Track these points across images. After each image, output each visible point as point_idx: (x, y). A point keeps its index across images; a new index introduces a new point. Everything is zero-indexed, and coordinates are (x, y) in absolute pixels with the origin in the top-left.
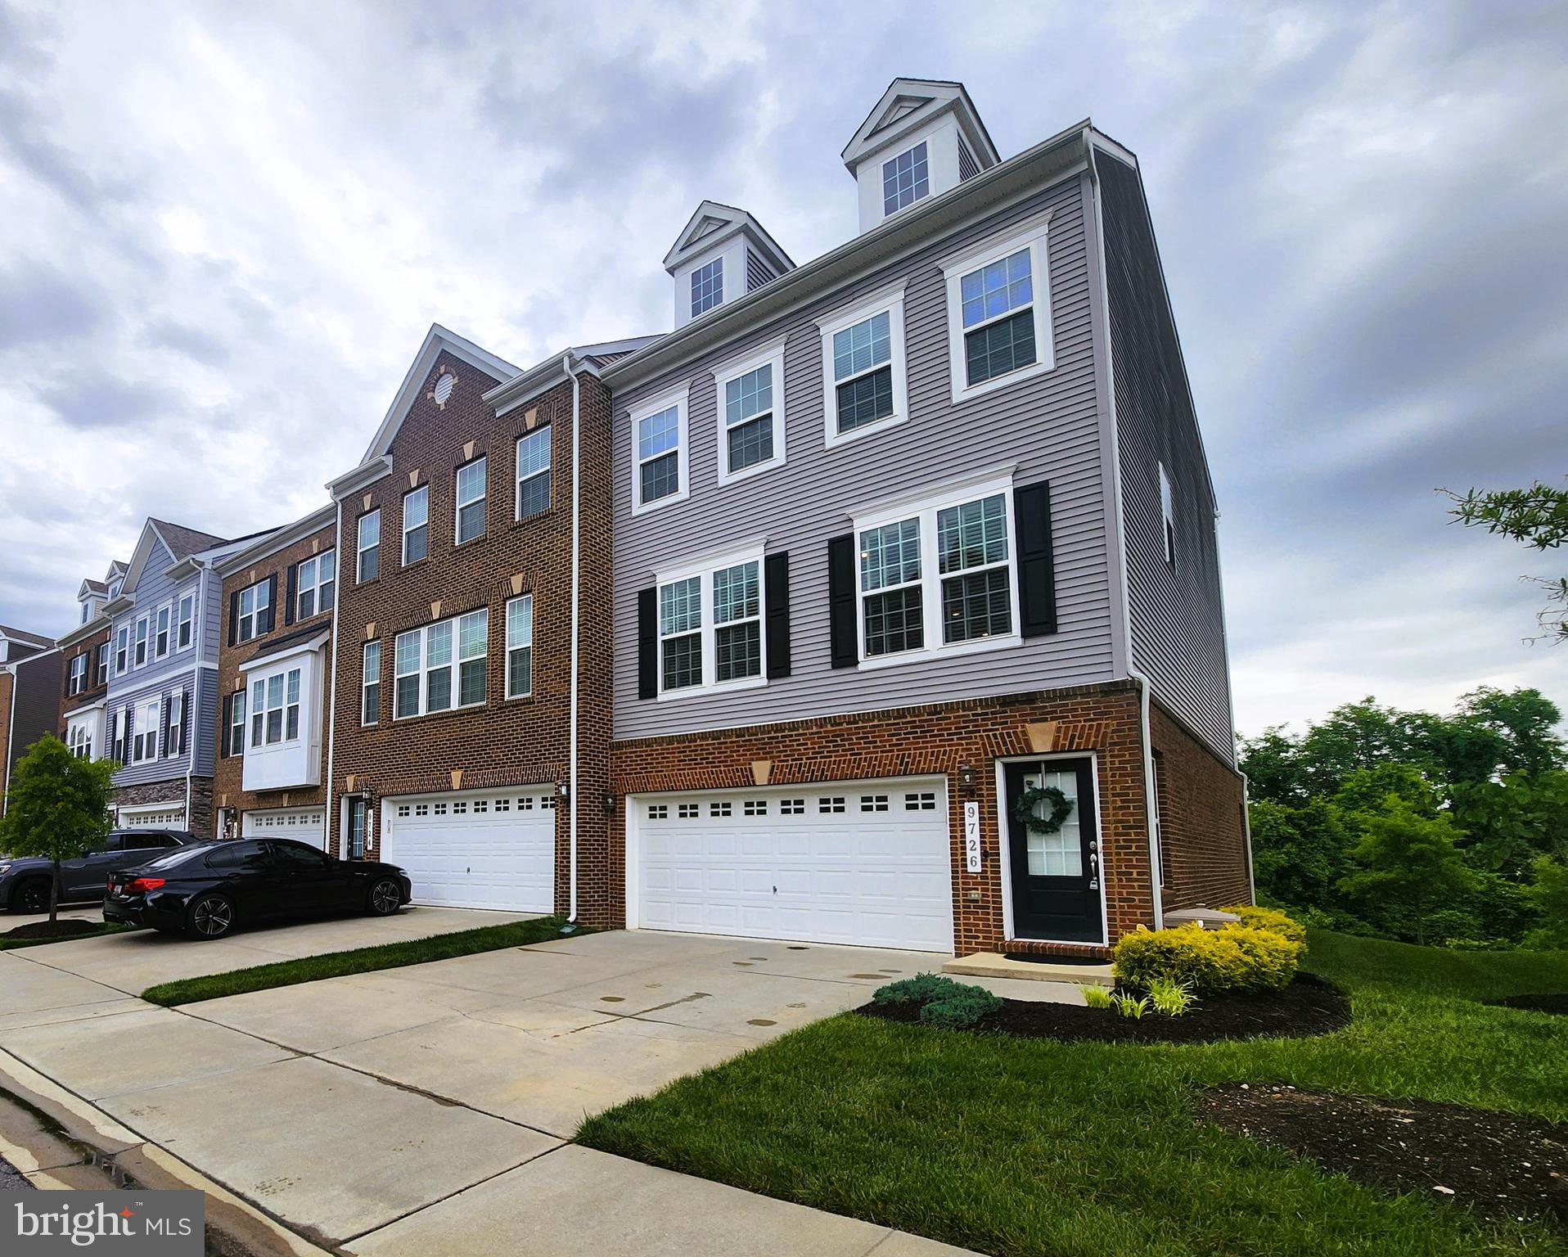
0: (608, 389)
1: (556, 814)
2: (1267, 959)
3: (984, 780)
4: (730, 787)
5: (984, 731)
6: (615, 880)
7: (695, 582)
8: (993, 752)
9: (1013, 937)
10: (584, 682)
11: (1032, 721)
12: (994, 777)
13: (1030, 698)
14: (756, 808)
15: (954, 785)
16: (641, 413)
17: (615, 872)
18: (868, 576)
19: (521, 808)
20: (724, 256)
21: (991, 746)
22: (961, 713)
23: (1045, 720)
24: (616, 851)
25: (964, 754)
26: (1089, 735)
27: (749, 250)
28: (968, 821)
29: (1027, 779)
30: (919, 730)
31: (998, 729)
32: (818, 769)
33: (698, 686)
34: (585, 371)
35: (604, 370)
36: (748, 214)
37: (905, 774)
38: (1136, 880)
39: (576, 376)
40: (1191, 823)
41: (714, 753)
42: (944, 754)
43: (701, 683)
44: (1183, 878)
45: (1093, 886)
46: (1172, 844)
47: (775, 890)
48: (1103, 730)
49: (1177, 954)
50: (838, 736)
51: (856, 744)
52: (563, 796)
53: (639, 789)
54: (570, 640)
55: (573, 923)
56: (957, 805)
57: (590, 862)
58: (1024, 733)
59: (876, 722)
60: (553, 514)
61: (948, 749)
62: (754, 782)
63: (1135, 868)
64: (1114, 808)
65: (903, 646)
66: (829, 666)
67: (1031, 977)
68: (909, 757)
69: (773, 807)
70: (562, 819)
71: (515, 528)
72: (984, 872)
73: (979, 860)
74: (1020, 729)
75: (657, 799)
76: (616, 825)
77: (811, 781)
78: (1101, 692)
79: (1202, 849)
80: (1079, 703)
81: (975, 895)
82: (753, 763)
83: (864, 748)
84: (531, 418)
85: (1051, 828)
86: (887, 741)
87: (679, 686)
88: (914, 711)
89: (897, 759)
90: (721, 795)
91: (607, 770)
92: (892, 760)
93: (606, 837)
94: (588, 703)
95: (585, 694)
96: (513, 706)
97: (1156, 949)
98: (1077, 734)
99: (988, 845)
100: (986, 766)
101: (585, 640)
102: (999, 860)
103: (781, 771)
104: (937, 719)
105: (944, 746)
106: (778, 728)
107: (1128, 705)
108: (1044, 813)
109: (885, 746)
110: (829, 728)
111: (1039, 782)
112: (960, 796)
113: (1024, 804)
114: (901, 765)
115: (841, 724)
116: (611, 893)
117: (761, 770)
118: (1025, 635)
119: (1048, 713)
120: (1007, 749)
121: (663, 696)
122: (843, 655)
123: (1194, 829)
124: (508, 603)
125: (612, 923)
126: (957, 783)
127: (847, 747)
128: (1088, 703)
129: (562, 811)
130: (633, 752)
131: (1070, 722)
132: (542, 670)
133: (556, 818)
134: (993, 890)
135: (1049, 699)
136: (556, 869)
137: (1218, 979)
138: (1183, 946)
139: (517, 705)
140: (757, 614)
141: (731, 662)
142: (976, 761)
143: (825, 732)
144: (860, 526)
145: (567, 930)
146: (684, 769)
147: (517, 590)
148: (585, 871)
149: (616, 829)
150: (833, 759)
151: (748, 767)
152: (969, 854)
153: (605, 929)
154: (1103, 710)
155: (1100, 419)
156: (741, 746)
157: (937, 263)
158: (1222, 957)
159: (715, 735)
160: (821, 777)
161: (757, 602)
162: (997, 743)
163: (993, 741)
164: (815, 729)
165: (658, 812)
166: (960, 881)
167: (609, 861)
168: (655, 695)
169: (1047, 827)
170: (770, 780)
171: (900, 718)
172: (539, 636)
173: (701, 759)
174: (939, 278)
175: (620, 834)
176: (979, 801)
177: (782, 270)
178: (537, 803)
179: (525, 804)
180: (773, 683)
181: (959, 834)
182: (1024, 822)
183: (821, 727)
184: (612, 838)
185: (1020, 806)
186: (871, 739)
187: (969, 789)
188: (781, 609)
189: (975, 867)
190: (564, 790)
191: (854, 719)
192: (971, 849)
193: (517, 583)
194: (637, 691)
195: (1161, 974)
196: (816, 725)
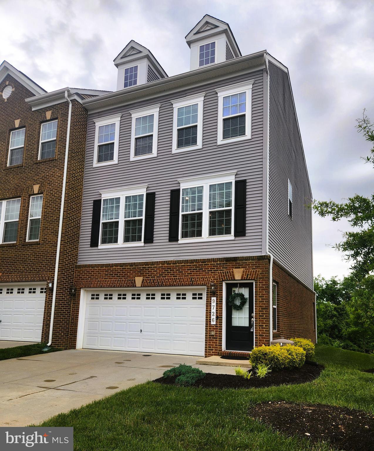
0: (86, 110)
1: (46, 296)
2: (295, 357)
3: (219, 289)
4: (125, 287)
5: (220, 270)
6: (73, 327)
7: (118, 200)
8: (222, 278)
9: (225, 349)
10: (64, 237)
11: (236, 268)
12: (222, 288)
13: (235, 259)
14: (136, 297)
15: (208, 290)
16: (100, 123)
17: (73, 323)
18: (184, 206)
19: (30, 292)
20: (139, 66)
21: (222, 276)
22: (212, 263)
23: (239, 268)
24: (74, 313)
25: (213, 279)
26: (253, 274)
27: (149, 66)
28: (212, 304)
29: (233, 289)
30: (198, 269)
31: (224, 270)
32: (161, 281)
33: (116, 244)
34: (75, 99)
35: (84, 101)
36: (149, 51)
37: (192, 285)
38: (265, 328)
39: (71, 100)
40: (290, 308)
41: (120, 272)
42: (206, 278)
43: (117, 242)
44: (285, 328)
45: (252, 330)
46: (281, 316)
47: (141, 331)
48: (257, 273)
49: (268, 355)
50: (169, 269)
51: (175, 272)
52: (50, 288)
53: (87, 286)
54: (59, 217)
55: (49, 346)
56: (209, 298)
57: (60, 318)
58: (233, 272)
59: (183, 264)
60: (56, 160)
61: (207, 276)
62: (135, 285)
63: (264, 324)
64: (259, 302)
65: (195, 235)
66: (168, 241)
67: (225, 365)
68: (194, 279)
69: (143, 296)
70: (48, 298)
71: (37, 163)
72: (216, 324)
73: (215, 320)
74: (231, 271)
75: (95, 291)
76: (75, 302)
77: (158, 286)
78: (257, 259)
79: (295, 318)
80: (250, 262)
81: (213, 333)
82: (136, 278)
83: (178, 274)
84: (48, 115)
85: (239, 308)
86: (187, 272)
87: (108, 243)
88: (197, 261)
89: (190, 279)
90: (122, 290)
91: (73, 277)
92: (188, 279)
93: (70, 307)
94: (66, 247)
95: (65, 242)
96: (30, 245)
97: (261, 353)
98: (249, 274)
99: (218, 314)
100: (220, 284)
101: (66, 218)
102: (222, 320)
103: (146, 282)
104: (205, 265)
105: (206, 275)
106: (147, 264)
107: (265, 264)
108: (238, 302)
109: (186, 274)
110: (166, 265)
111: (237, 290)
112: (210, 295)
113: (232, 299)
114: (191, 282)
115: (170, 264)
116: (70, 332)
117: (139, 280)
118: (236, 236)
119: (240, 265)
120: (227, 278)
121: (101, 246)
122: (173, 237)
123: (291, 310)
124: (31, 197)
125: (69, 346)
126: (209, 289)
127: (172, 273)
128: (253, 262)
129: (49, 295)
130: (86, 270)
131: (247, 269)
132: (45, 230)
133: (46, 298)
134: (219, 331)
135: (241, 260)
136: (44, 321)
137: (280, 364)
138: (270, 352)
139: (31, 245)
140: (142, 216)
141: (130, 235)
142: (216, 281)
143: (164, 267)
144: (183, 186)
145: (46, 350)
146: (107, 279)
147: (36, 191)
148: (58, 322)
149: (75, 304)
150: (166, 278)
151: (133, 279)
152: (212, 317)
153: (66, 349)
154: (258, 265)
155: (264, 160)
156: (132, 270)
157: (216, 89)
158: (281, 356)
159: (121, 265)
160: (162, 285)
161: (142, 211)
162: (224, 275)
163: (222, 274)
164: (160, 265)
165: (95, 297)
166: (208, 328)
167: (71, 318)
168: (97, 246)
169: (238, 308)
170: (142, 285)
171: (192, 263)
172: (45, 214)
173: (114, 275)
174: (215, 95)
175: (77, 306)
176: (216, 297)
177: (162, 77)
178: (38, 290)
179: (32, 291)
180: (146, 245)
181: (209, 309)
182: (231, 306)
183: (163, 265)
184: (73, 308)
185: (230, 299)
186: (181, 271)
187: (214, 292)
188: (151, 215)
189: (213, 323)
190: (50, 285)
191: (175, 262)
192: (213, 316)
193: (36, 188)
194: (90, 243)
195: (262, 362)
196: (161, 264)
